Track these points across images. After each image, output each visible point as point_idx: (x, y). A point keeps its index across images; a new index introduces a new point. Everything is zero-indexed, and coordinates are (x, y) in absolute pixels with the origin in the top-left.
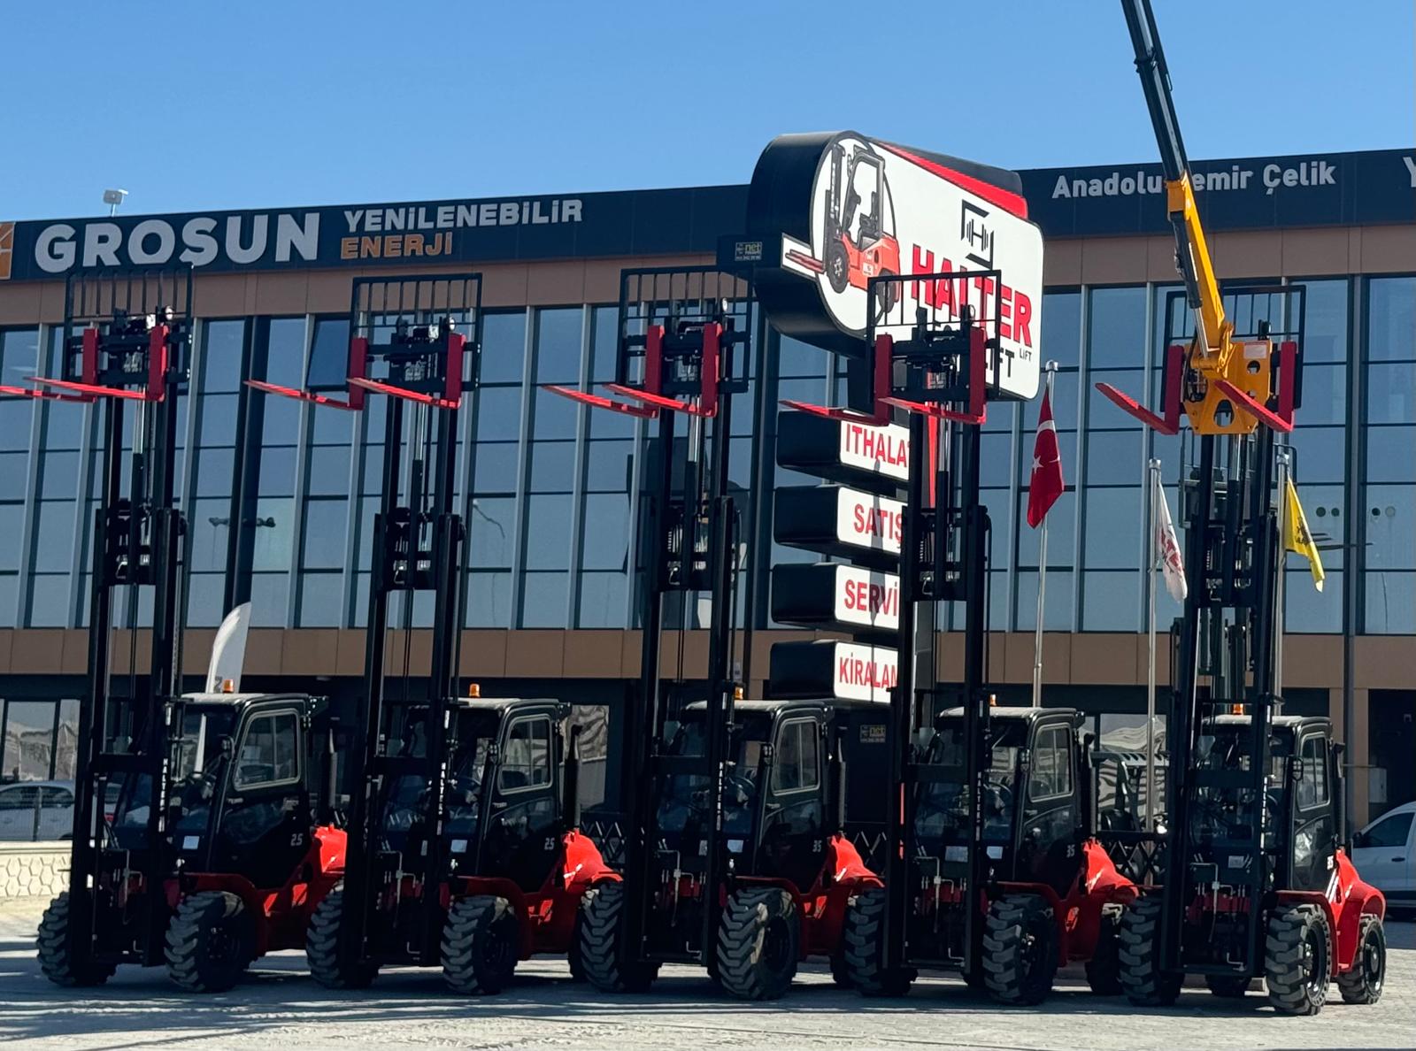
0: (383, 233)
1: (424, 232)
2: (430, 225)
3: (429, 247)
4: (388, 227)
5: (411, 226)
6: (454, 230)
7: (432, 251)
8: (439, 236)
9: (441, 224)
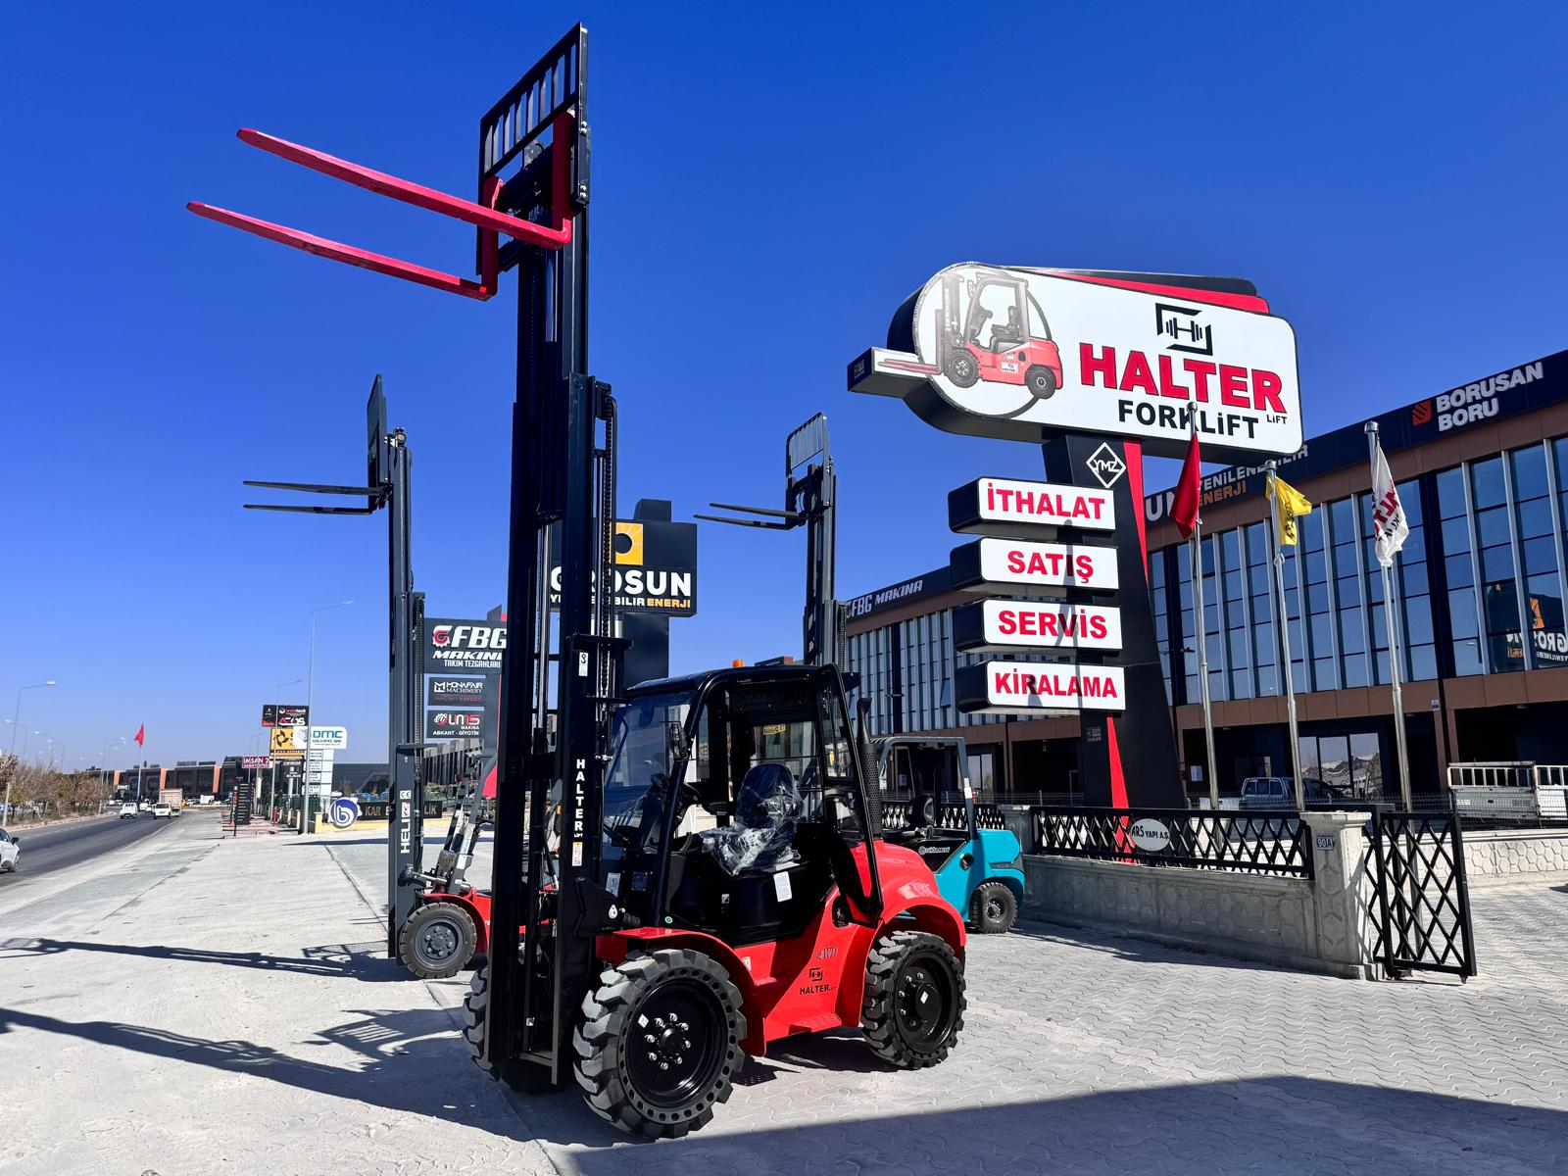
0: (1213, 489)
1: (1231, 484)
2: (1234, 479)
3: (1235, 491)
4: (1215, 486)
5: (1225, 482)
6: (1246, 479)
7: (1237, 493)
8: (1239, 484)
9: (1239, 478)
